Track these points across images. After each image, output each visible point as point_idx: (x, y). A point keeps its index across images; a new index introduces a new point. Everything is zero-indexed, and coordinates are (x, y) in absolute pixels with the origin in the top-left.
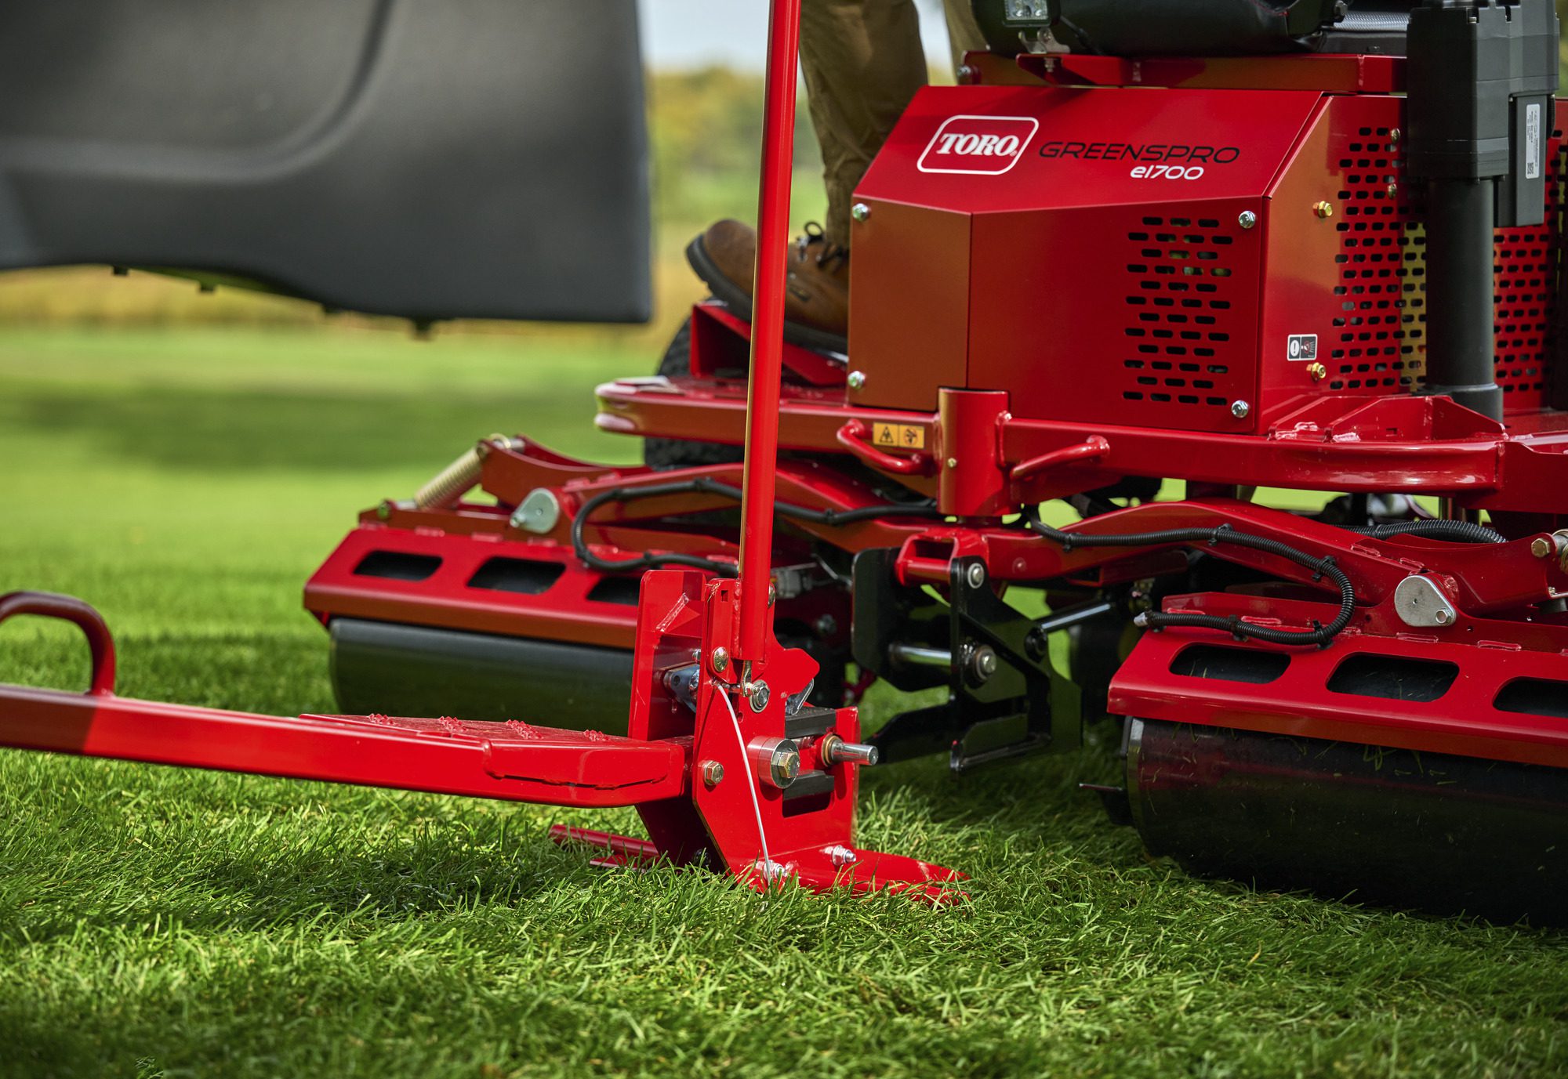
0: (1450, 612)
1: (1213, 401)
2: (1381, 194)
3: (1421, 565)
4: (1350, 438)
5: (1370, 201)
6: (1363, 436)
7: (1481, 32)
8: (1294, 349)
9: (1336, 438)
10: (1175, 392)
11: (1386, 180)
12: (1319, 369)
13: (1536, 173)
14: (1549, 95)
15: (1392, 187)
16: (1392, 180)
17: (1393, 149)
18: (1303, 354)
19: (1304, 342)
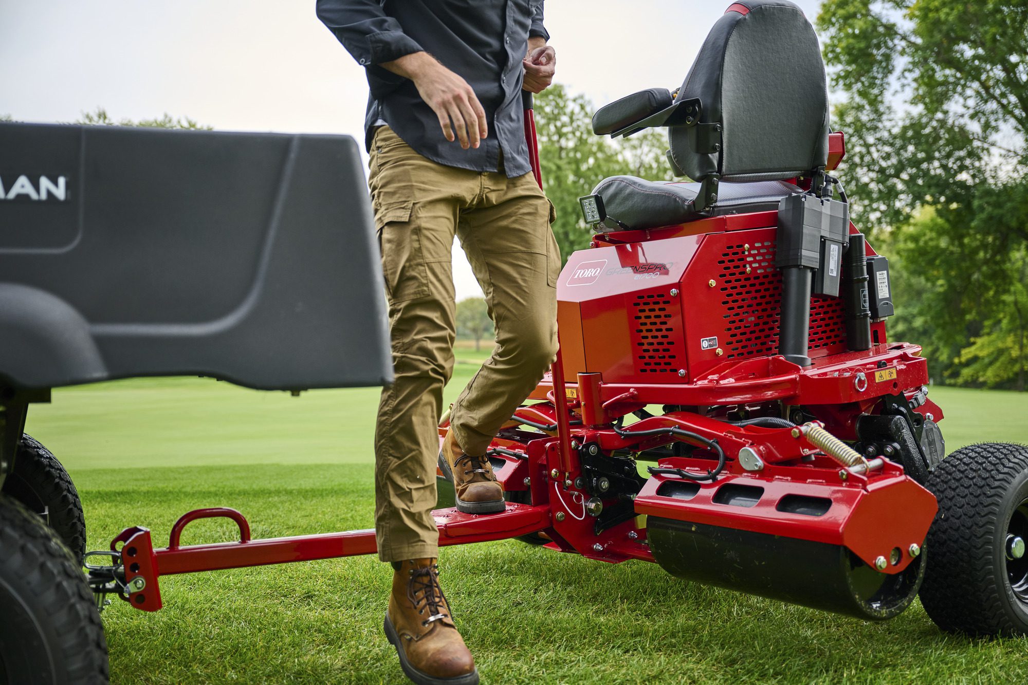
0: (761, 463)
1: (672, 370)
2: (744, 272)
3: (750, 441)
4: (730, 382)
5: (738, 276)
6: (737, 380)
7: (806, 205)
8: (705, 344)
9: (722, 382)
10: (657, 367)
11: (745, 266)
12: (720, 351)
13: (834, 274)
14: (843, 244)
15: (748, 269)
16: (748, 266)
17: (746, 253)
18: (710, 346)
19: (710, 340)
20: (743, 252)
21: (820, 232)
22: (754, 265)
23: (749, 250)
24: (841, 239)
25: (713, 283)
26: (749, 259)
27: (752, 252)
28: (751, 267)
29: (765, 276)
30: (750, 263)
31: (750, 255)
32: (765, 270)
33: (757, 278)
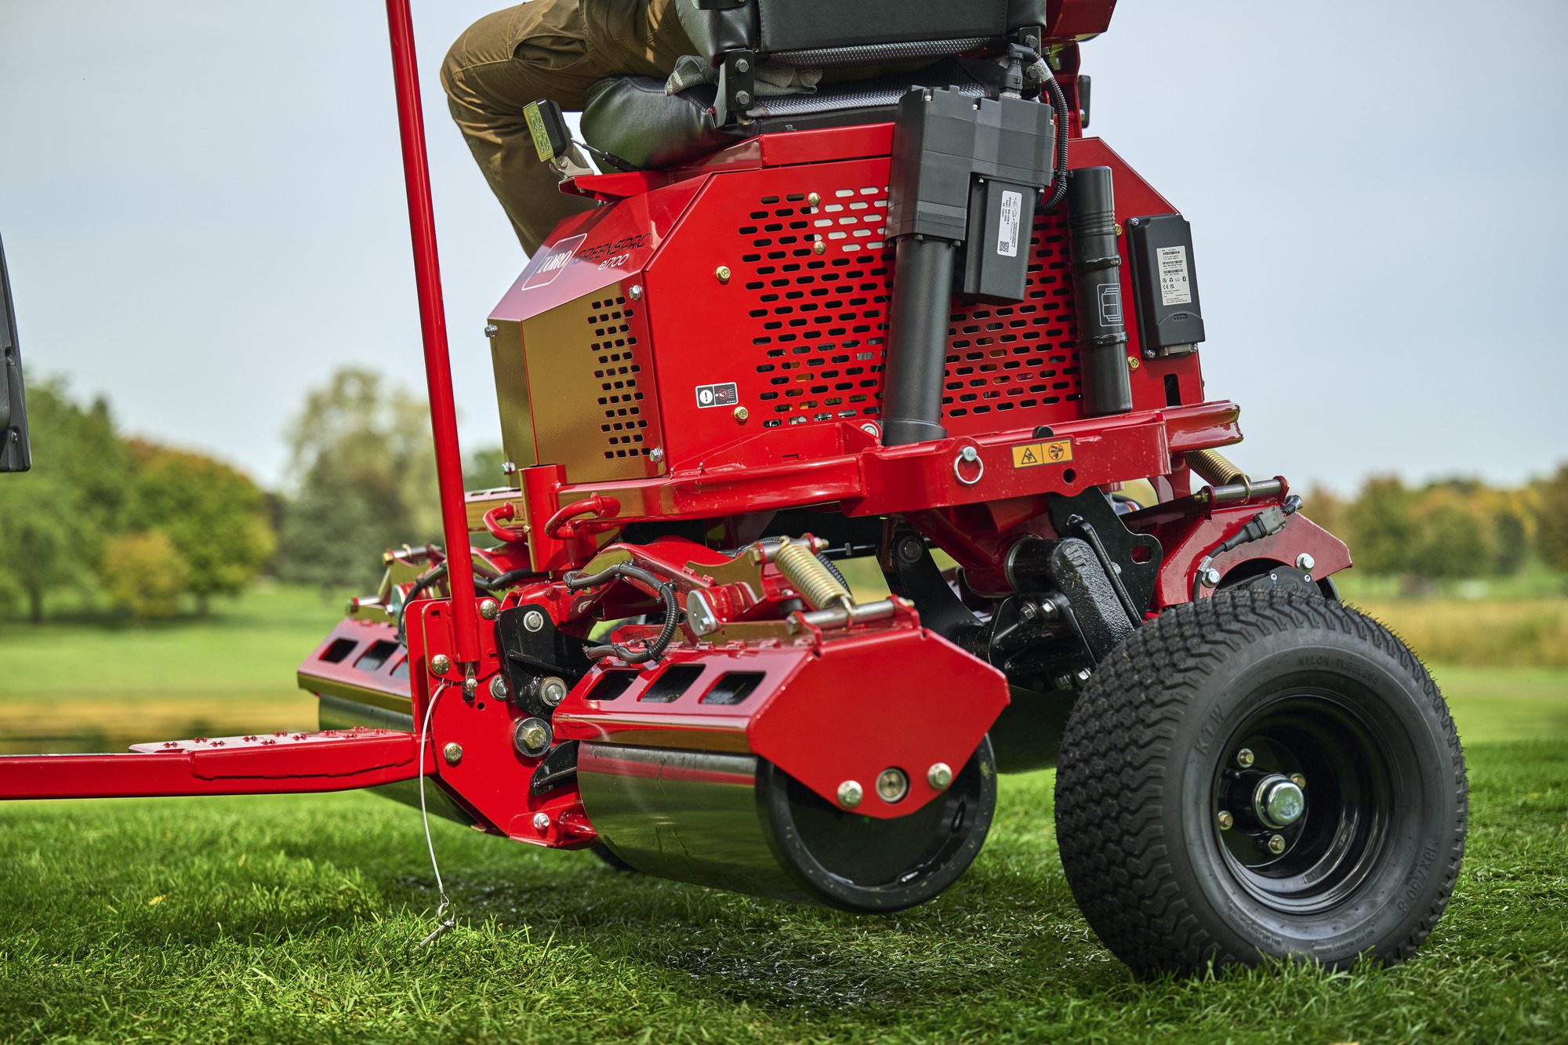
0: (711, 619)
2: (808, 251)
3: (711, 580)
5: (792, 259)
7: (931, 109)
8: (705, 397)
11: (810, 238)
12: (740, 411)
13: (1012, 252)
14: (1037, 189)
15: (818, 243)
16: (818, 237)
17: (814, 211)
18: (719, 400)
19: (717, 390)
20: (807, 210)
21: (970, 164)
22: (832, 236)
23: (820, 205)
24: (1029, 178)
25: (722, 271)
26: (818, 224)
27: (829, 209)
28: (825, 240)
29: (865, 258)
30: (824, 231)
31: (823, 215)
32: (864, 246)
33: (843, 261)
